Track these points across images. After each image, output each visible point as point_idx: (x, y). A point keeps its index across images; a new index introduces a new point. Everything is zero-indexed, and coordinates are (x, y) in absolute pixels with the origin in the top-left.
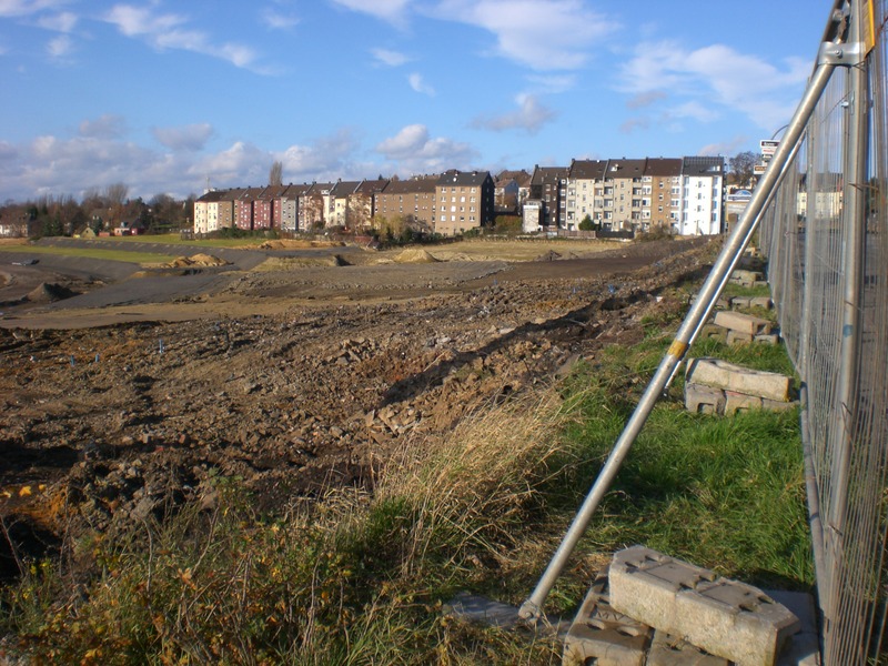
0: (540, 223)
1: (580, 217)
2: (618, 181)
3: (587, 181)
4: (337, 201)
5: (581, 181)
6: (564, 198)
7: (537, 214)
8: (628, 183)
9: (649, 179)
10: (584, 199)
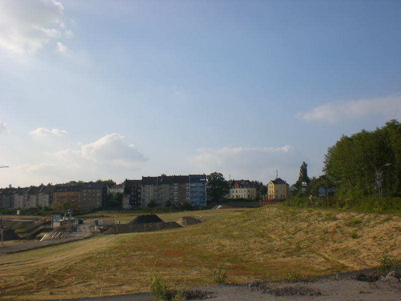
0: (130, 204)
1: (148, 201)
2: (163, 186)
3: (150, 186)
4: (31, 196)
5: (147, 186)
6: (140, 193)
7: (128, 200)
8: (168, 186)
9: (176, 184)
10: (149, 193)
